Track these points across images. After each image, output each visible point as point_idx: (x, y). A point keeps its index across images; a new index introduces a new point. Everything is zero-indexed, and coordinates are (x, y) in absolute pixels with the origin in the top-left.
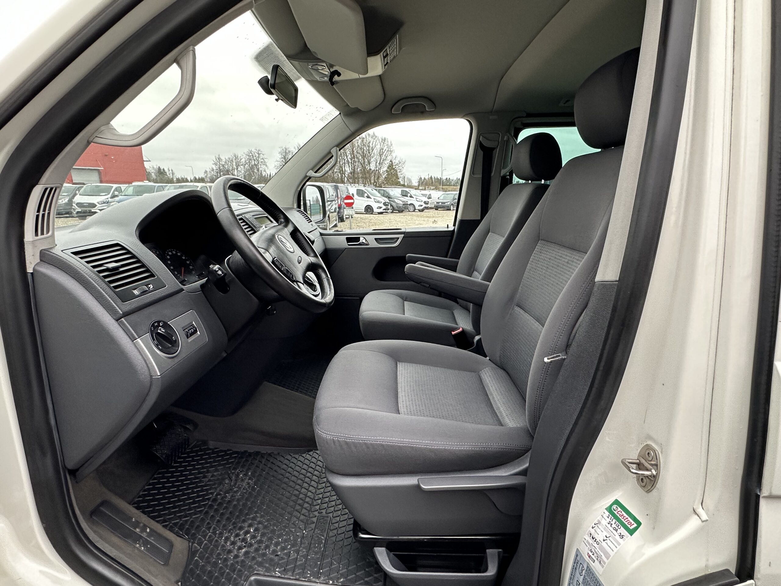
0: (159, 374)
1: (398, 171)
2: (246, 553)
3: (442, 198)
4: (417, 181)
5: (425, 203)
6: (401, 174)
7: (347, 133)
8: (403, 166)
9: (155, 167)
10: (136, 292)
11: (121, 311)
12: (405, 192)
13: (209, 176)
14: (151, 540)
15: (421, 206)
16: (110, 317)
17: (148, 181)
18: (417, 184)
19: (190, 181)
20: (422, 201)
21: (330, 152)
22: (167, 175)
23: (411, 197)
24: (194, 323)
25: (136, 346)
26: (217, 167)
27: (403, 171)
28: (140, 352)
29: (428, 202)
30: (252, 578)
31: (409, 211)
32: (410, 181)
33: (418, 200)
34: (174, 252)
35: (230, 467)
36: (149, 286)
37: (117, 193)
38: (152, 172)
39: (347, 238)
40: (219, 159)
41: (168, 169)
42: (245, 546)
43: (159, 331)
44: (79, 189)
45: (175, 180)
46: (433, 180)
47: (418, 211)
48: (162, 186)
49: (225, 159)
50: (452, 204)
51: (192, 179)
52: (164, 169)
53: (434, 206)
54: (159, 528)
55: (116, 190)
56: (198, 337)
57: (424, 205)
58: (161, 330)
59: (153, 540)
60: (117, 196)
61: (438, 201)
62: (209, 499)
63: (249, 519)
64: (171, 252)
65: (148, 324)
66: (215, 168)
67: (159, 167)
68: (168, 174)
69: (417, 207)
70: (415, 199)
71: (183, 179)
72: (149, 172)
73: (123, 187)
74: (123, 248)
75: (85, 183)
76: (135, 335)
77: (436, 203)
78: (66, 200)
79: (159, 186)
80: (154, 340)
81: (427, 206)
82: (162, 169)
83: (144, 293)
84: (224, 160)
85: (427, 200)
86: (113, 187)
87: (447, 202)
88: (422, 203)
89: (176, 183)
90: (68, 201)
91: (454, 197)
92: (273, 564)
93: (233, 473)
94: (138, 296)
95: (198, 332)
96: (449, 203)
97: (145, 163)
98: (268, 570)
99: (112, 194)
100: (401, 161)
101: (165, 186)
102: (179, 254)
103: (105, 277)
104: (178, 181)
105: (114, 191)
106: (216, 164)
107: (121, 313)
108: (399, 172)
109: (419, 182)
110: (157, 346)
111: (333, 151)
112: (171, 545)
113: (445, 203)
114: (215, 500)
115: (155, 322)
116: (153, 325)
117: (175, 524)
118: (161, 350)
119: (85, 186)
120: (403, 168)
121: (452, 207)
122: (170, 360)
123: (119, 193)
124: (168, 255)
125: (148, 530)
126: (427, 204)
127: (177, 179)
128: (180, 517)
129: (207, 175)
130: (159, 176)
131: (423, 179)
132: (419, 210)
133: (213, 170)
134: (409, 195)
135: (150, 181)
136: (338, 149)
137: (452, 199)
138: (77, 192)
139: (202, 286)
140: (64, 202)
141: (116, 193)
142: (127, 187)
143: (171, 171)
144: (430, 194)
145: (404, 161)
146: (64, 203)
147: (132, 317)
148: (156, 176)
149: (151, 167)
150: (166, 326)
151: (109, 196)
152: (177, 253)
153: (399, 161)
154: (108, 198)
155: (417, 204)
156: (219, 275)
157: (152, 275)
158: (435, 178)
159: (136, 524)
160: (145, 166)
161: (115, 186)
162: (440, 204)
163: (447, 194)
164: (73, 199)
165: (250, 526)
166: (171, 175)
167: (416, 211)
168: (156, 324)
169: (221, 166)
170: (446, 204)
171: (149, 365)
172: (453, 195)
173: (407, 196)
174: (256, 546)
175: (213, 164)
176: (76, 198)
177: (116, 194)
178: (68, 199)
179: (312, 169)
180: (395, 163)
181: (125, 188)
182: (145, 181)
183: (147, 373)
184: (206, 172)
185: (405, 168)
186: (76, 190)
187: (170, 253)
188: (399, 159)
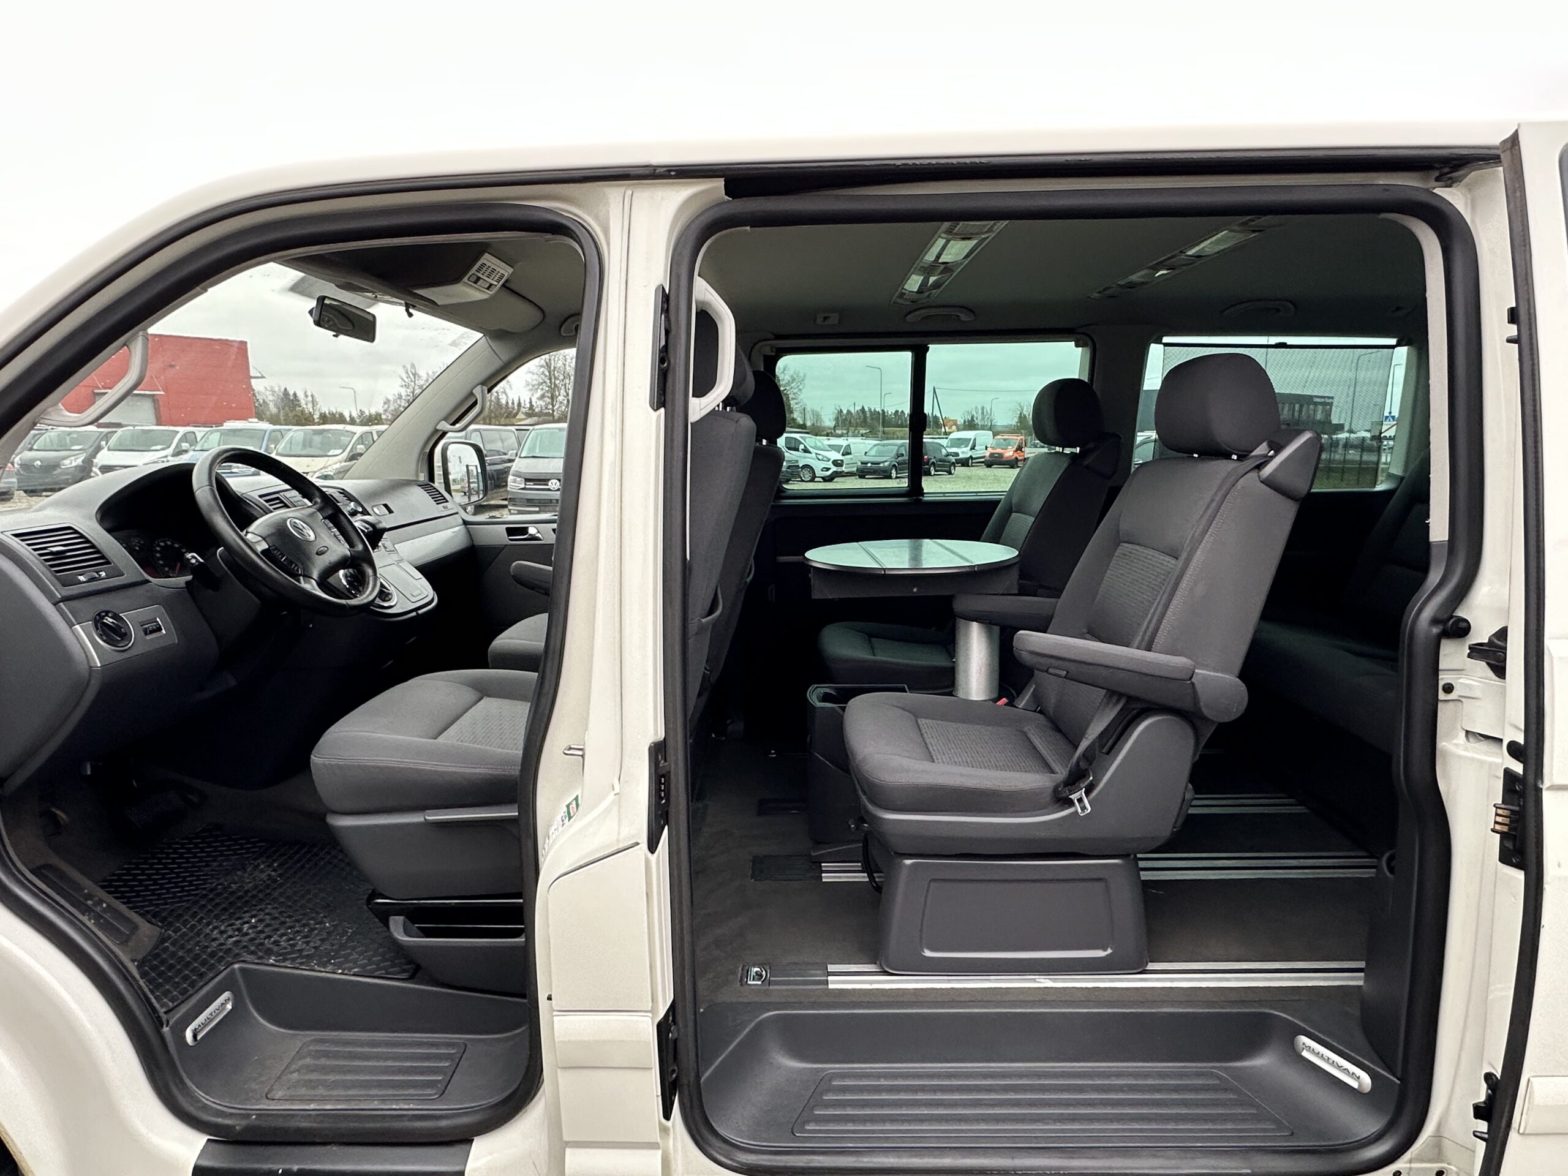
0: (99, 665)
1: (791, 396)
2: (237, 943)
3: (873, 452)
4: (833, 417)
5: (836, 463)
6: (797, 404)
7: (497, 364)
8: (801, 387)
9: (276, 389)
10: (82, 578)
11: (60, 594)
12: (793, 441)
13: (392, 408)
14: (107, 916)
15: (828, 469)
16: (47, 600)
17: (256, 420)
18: (832, 424)
19: (348, 419)
20: (829, 460)
21: (471, 394)
22: (300, 406)
23: (806, 451)
24: (158, 619)
25: (74, 633)
26: (409, 390)
27: (802, 396)
28: (78, 640)
29: (842, 461)
30: (236, 966)
31: (802, 481)
32: (817, 416)
33: (820, 457)
34: (169, 543)
35: (248, 858)
36: (101, 573)
37: (187, 445)
38: (270, 401)
39: (507, 529)
40: (415, 375)
41: (305, 393)
42: (237, 935)
43: (105, 621)
44: (107, 437)
45: (316, 416)
46: (868, 414)
47: (821, 480)
48: (279, 431)
49: (428, 374)
50: (894, 465)
51: (355, 415)
52: (295, 394)
53: (855, 469)
54: (123, 908)
55: (184, 438)
56: (161, 636)
57: (834, 469)
58: (109, 620)
59: (109, 917)
60: (186, 451)
61: (865, 459)
62: (205, 889)
63: (254, 910)
64: (164, 542)
65: (92, 613)
66: (404, 394)
67: (286, 389)
68: (303, 402)
69: (819, 473)
70: (814, 455)
71: (333, 414)
72: (264, 401)
73: (200, 432)
74: (76, 532)
75: (124, 423)
76: (73, 620)
77: (859, 464)
78: (79, 461)
79: (274, 431)
80: (97, 629)
81: (839, 469)
82: (291, 393)
83: (93, 579)
84: (425, 377)
85: (841, 458)
86: (178, 432)
87: (884, 462)
88: (830, 465)
89: (319, 424)
90: (83, 461)
91: (898, 450)
92: (269, 952)
93: (250, 864)
94: (84, 582)
95: (164, 632)
96: (886, 464)
97: (253, 381)
98: (260, 958)
99: (176, 447)
100: (795, 376)
101: (285, 430)
102: (176, 546)
103: (46, 560)
104: (324, 419)
105: (181, 441)
106: (407, 386)
107: (60, 597)
108: (793, 399)
109: (837, 419)
110: (100, 636)
111: (477, 391)
112: (135, 928)
113: (879, 464)
114: (211, 890)
115: (103, 612)
116: (99, 614)
117: (147, 912)
118: (104, 641)
119: (120, 431)
120: (800, 390)
121: (894, 472)
122: (116, 653)
123: (191, 446)
124: (159, 545)
125: (104, 905)
126: (841, 465)
127: (321, 414)
128: (157, 905)
129: (389, 407)
130: (283, 409)
131: (845, 412)
132: (822, 478)
133: (400, 397)
134: (801, 447)
135: (261, 419)
136: (486, 389)
137: (895, 452)
138: (103, 443)
139: (187, 583)
140: (74, 464)
141: (185, 446)
142: (207, 432)
143: (310, 398)
144: (849, 445)
145: (801, 375)
146: (75, 467)
147: (74, 604)
148: (278, 408)
149: (269, 388)
150: (116, 616)
151: (170, 451)
152: (173, 543)
153: (792, 376)
154: (166, 457)
155: (818, 466)
156: (192, 564)
157: (108, 563)
158: (870, 410)
159: (89, 897)
160: (254, 387)
161: (182, 430)
162: (869, 465)
163: (884, 445)
164: (95, 458)
165: (254, 916)
166: (310, 405)
167: (816, 479)
168: (103, 614)
169: (416, 387)
170: (881, 465)
171: (88, 654)
172: (897, 448)
173: (797, 450)
174: (253, 935)
175: (402, 386)
176: (99, 455)
177: (184, 448)
178: (83, 458)
179: (445, 419)
180: (783, 380)
181: (203, 434)
182: (250, 420)
183: (85, 662)
184: (387, 402)
185: (803, 391)
186: (101, 440)
187: (162, 544)
188: (791, 373)
